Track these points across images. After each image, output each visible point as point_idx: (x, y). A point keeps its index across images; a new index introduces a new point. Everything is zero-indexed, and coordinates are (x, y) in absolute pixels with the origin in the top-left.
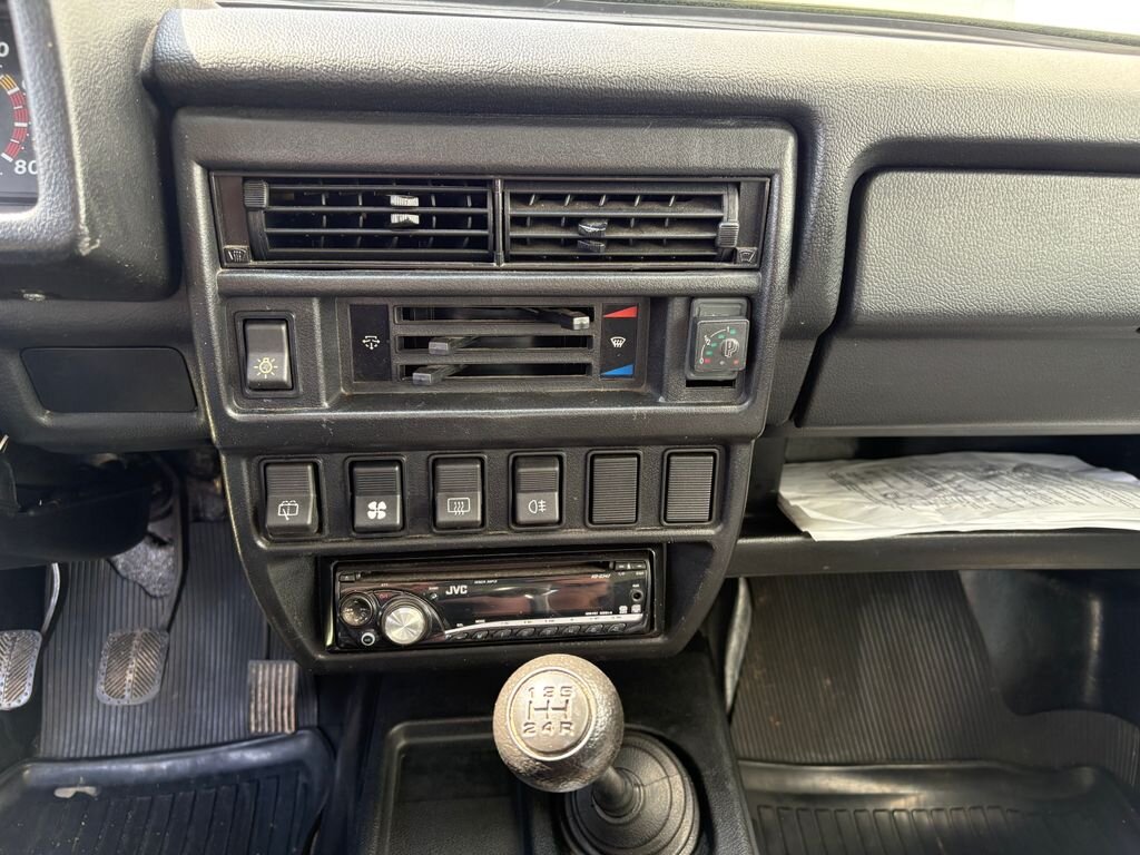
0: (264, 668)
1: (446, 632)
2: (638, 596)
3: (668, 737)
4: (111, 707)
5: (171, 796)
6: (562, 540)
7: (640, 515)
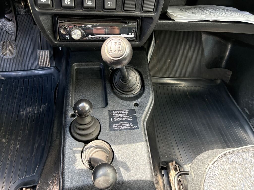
0: (41, 52)
1: (87, 37)
2: (134, 31)
3: (136, 68)
4: (4, 58)
5: (23, 80)
6: (116, 14)
7: (136, 9)
